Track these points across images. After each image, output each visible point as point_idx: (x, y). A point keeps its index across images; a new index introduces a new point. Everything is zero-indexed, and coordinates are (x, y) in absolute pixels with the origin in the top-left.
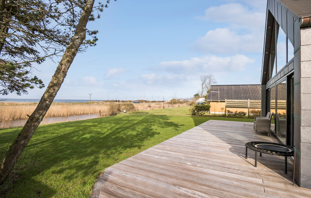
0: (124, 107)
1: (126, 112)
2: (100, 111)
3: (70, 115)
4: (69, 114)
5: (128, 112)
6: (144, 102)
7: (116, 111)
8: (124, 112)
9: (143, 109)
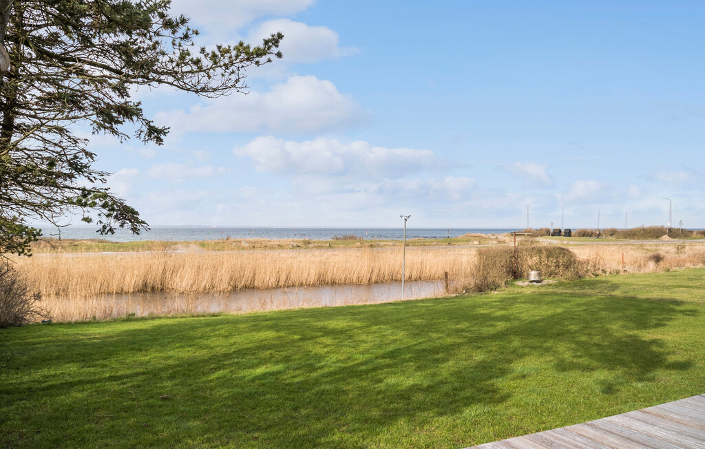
0: (536, 259)
1: (537, 282)
2: (446, 274)
3: (376, 282)
4: (374, 279)
5: (545, 282)
6: (666, 237)
7: (495, 274)
8: (532, 278)
9: (622, 270)
